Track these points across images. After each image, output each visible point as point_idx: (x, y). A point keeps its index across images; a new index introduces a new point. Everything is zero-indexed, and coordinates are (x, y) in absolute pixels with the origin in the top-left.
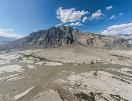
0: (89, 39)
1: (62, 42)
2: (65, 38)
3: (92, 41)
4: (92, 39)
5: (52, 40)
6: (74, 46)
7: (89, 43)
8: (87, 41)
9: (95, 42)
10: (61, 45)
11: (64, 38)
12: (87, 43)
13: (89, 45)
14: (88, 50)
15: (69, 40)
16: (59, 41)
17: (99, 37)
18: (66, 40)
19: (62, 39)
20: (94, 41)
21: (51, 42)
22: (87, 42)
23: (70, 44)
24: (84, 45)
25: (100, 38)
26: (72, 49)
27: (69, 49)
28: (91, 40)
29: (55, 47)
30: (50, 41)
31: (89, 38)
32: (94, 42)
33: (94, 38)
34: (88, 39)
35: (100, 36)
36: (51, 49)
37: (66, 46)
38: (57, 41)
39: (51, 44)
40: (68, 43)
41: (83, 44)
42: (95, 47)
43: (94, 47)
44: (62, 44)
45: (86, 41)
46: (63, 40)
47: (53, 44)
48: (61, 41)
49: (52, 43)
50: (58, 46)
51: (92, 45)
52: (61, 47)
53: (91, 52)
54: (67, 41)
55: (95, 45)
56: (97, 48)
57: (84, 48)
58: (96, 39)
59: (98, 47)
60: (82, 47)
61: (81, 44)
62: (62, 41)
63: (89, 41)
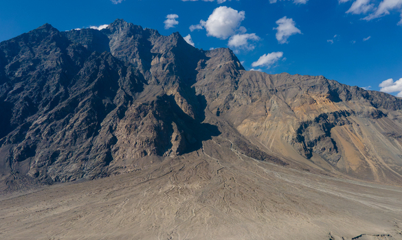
0: (313, 118)
1: (114, 140)
2: (139, 109)
3: (328, 134)
4: (331, 119)
5: (26, 127)
6: (205, 164)
7: (312, 144)
8: (299, 131)
9: (348, 140)
10: (108, 159)
11: (132, 110)
12: (301, 145)
13: (309, 156)
14: (302, 187)
15: (174, 125)
16: (93, 131)
17: (371, 108)
18: (148, 121)
19: (121, 115)
20: (342, 133)
21: (19, 138)
22: (300, 139)
23: (182, 151)
24: (277, 160)
25: (380, 115)
26: (196, 186)
27: (169, 186)
28: (326, 124)
29: (50, 183)
30: (15, 133)
31: (308, 112)
32: (341, 141)
33: (344, 113)
34: (306, 118)
35: (377, 100)
36: (15, 194)
37: (151, 163)
38: (75, 136)
39: (21, 158)
40: (160, 145)
41: (270, 152)
42: (351, 173)
43: (343, 171)
44: (117, 157)
45: (293, 131)
46: (122, 125)
47: (40, 152)
48: (111, 130)
49: (29, 152)
50: (81, 172)
51: (335, 155)
52: (106, 175)
53: (321, 194)
54: (157, 129)
55: (350, 158)
56: (365, 173)
57: (277, 175)
58: (352, 118)
59: (369, 170)
60: (264, 170)
61: (258, 155)
62: (121, 133)
63: (314, 132)
